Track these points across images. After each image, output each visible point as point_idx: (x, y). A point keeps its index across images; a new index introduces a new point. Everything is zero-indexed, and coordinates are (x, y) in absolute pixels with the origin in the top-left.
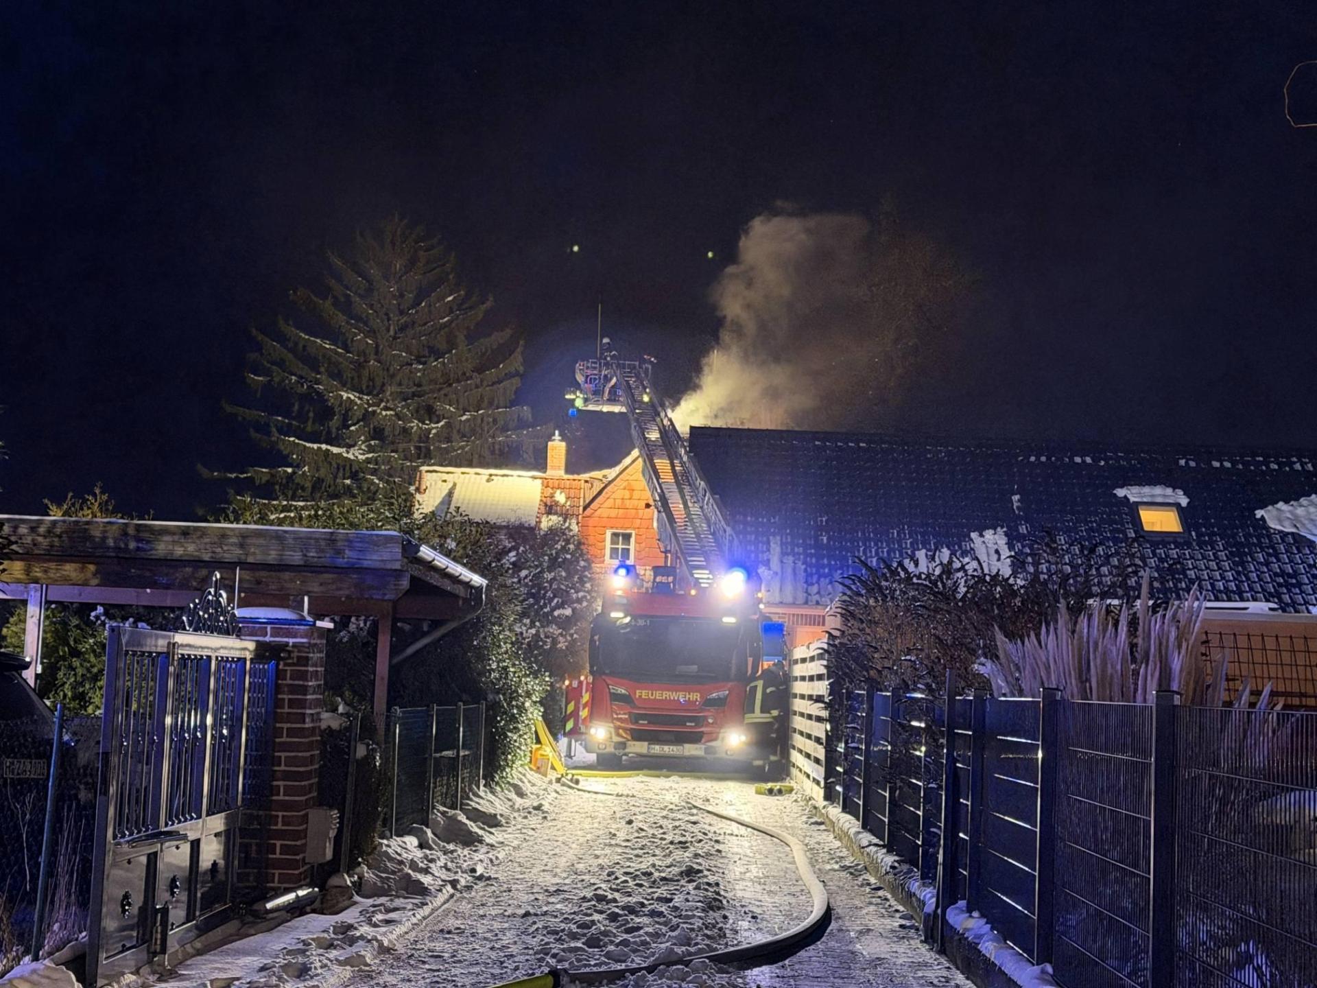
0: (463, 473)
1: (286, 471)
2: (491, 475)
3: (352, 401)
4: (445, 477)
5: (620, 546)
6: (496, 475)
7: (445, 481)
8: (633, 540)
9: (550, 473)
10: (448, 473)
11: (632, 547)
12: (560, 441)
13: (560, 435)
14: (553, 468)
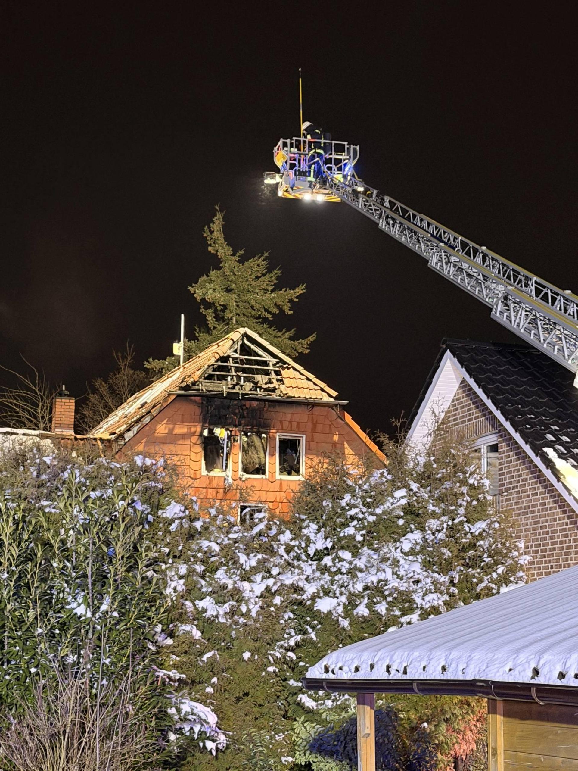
14: (60, 426)
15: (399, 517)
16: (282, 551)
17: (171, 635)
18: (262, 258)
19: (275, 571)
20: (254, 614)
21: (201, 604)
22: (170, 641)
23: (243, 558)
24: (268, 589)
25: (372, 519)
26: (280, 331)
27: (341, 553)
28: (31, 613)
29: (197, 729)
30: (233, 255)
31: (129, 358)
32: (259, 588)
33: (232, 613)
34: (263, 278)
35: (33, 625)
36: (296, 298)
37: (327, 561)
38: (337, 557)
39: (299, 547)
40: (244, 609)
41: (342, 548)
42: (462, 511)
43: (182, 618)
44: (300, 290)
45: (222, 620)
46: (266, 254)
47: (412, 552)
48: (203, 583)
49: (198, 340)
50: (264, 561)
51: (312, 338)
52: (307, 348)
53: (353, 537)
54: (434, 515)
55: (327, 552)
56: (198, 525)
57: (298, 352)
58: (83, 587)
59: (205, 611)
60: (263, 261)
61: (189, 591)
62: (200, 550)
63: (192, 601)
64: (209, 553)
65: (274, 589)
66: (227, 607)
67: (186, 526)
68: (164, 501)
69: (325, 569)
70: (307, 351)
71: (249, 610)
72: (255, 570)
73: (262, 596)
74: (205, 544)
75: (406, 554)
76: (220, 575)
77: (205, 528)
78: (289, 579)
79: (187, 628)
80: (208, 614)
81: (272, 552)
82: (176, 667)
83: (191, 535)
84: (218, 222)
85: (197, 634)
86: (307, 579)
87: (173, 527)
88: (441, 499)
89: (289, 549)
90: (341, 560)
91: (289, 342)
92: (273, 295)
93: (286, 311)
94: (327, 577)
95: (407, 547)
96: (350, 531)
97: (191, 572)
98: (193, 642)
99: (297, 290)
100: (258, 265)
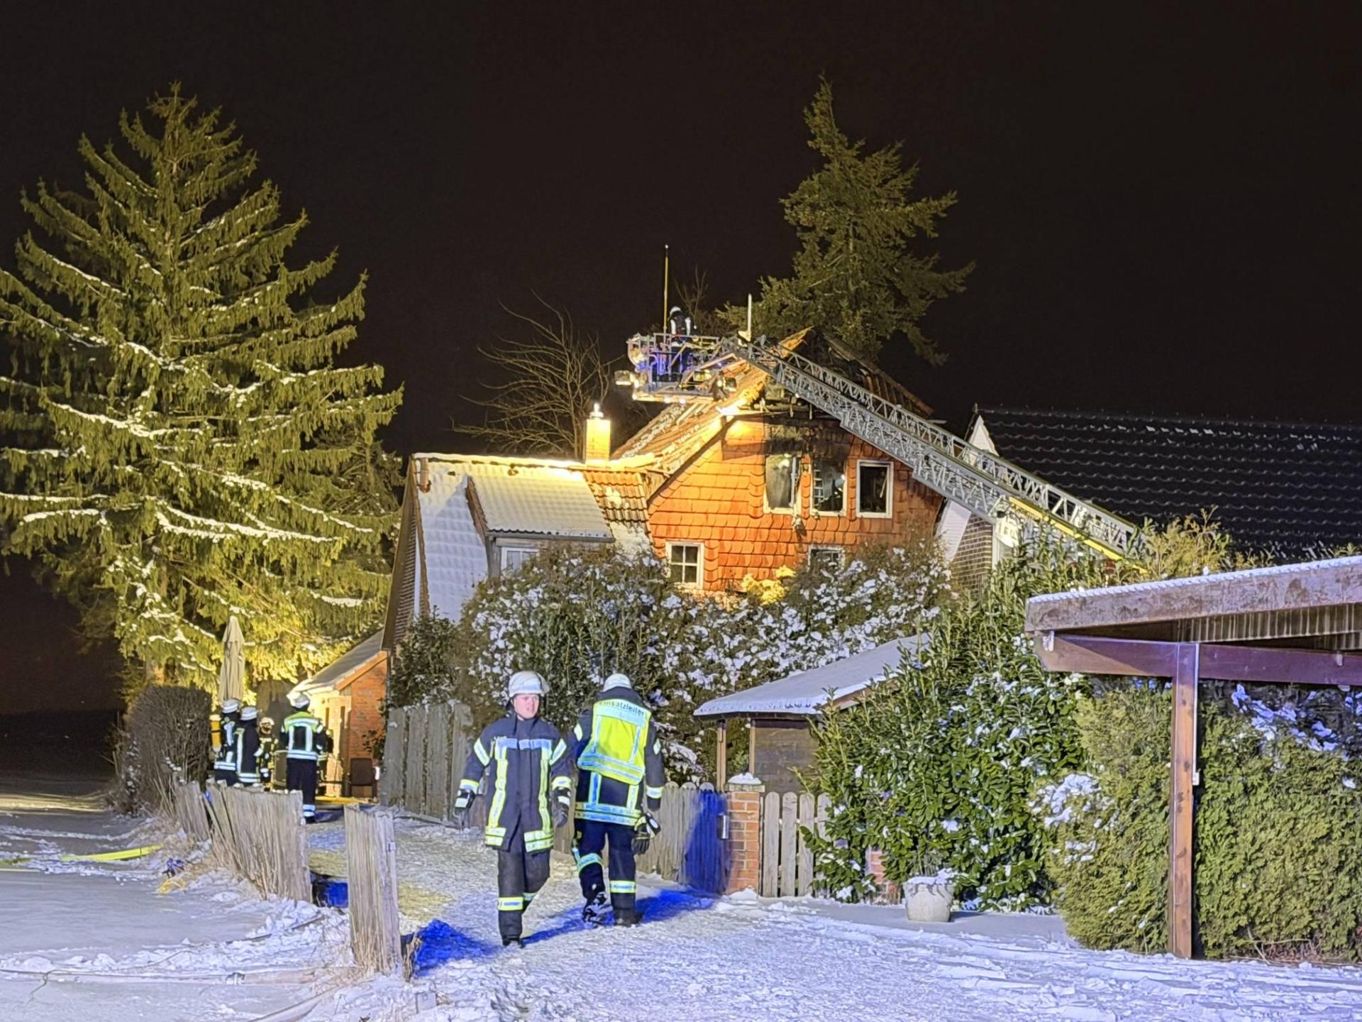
0: (474, 462)
1: (49, 454)
2: (512, 466)
3: (145, 356)
4: (452, 467)
5: (684, 564)
6: (520, 466)
7: (452, 474)
8: (701, 555)
9: (590, 463)
10: (454, 462)
11: (700, 565)
12: (605, 418)
13: (602, 410)
14: (595, 456)
15: (867, 604)
16: (762, 632)
17: (668, 698)
18: (893, 151)
19: (754, 650)
20: (733, 683)
21: (692, 675)
22: (666, 703)
23: (726, 639)
24: (747, 664)
25: (842, 605)
26: (920, 259)
27: (812, 635)
28: (564, 681)
29: (685, 767)
30: (849, 148)
31: (700, 292)
32: (739, 663)
33: (716, 681)
34: (893, 182)
35: (565, 689)
36: (944, 211)
37: (801, 640)
38: (810, 637)
39: (780, 629)
40: (725, 679)
41: (814, 630)
42: (921, 598)
43: (677, 685)
44: (947, 201)
45: (708, 687)
46: (899, 145)
47: (872, 634)
48: (695, 658)
49: (797, 278)
50: (744, 642)
51: (969, 269)
52: (962, 285)
53: (823, 621)
54: (897, 602)
55: (799, 634)
56: (693, 612)
57: (948, 292)
58: (598, 663)
59: (695, 680)
60: (894, 155)
61: (681, 665)
62: (693, 633)
63: (686, 673)
64: (699, 637)
65: (752, 664)
66: (711, 677)
67: (682, 614)
68: (665, 593)
69: (799, 647)
70: (962, 289)
71: (729, 680)
72: (738, 649)
73: (742, 669)
74: (697, 628)
75: (868, 635)
76: (710, 653)
77: (700, 614)
78: (764, 656)
79: (680, 693)
80: (696, 683)
81: (754, 633)
82: (672, 722)
83: (687, 621)
84: (823, 100)
85: (688, 698)
86: (782, 655)
87: (672, 616)
88: (907, 588)
89: (769, 631)
90: (813, 640)
91: (935, 275)
92: (908, 208)
93: (929, 232)
94: (800, 654)
95: (868, 630)
96: (822, 615)
97: (685, 650)
98: (684, 704)
99: (943, 202)
100: (886, 162)
